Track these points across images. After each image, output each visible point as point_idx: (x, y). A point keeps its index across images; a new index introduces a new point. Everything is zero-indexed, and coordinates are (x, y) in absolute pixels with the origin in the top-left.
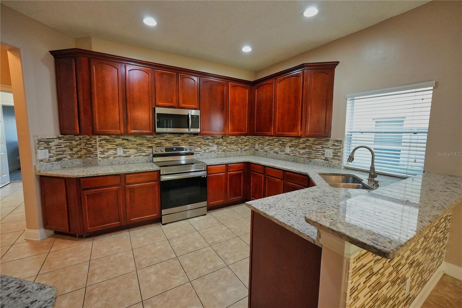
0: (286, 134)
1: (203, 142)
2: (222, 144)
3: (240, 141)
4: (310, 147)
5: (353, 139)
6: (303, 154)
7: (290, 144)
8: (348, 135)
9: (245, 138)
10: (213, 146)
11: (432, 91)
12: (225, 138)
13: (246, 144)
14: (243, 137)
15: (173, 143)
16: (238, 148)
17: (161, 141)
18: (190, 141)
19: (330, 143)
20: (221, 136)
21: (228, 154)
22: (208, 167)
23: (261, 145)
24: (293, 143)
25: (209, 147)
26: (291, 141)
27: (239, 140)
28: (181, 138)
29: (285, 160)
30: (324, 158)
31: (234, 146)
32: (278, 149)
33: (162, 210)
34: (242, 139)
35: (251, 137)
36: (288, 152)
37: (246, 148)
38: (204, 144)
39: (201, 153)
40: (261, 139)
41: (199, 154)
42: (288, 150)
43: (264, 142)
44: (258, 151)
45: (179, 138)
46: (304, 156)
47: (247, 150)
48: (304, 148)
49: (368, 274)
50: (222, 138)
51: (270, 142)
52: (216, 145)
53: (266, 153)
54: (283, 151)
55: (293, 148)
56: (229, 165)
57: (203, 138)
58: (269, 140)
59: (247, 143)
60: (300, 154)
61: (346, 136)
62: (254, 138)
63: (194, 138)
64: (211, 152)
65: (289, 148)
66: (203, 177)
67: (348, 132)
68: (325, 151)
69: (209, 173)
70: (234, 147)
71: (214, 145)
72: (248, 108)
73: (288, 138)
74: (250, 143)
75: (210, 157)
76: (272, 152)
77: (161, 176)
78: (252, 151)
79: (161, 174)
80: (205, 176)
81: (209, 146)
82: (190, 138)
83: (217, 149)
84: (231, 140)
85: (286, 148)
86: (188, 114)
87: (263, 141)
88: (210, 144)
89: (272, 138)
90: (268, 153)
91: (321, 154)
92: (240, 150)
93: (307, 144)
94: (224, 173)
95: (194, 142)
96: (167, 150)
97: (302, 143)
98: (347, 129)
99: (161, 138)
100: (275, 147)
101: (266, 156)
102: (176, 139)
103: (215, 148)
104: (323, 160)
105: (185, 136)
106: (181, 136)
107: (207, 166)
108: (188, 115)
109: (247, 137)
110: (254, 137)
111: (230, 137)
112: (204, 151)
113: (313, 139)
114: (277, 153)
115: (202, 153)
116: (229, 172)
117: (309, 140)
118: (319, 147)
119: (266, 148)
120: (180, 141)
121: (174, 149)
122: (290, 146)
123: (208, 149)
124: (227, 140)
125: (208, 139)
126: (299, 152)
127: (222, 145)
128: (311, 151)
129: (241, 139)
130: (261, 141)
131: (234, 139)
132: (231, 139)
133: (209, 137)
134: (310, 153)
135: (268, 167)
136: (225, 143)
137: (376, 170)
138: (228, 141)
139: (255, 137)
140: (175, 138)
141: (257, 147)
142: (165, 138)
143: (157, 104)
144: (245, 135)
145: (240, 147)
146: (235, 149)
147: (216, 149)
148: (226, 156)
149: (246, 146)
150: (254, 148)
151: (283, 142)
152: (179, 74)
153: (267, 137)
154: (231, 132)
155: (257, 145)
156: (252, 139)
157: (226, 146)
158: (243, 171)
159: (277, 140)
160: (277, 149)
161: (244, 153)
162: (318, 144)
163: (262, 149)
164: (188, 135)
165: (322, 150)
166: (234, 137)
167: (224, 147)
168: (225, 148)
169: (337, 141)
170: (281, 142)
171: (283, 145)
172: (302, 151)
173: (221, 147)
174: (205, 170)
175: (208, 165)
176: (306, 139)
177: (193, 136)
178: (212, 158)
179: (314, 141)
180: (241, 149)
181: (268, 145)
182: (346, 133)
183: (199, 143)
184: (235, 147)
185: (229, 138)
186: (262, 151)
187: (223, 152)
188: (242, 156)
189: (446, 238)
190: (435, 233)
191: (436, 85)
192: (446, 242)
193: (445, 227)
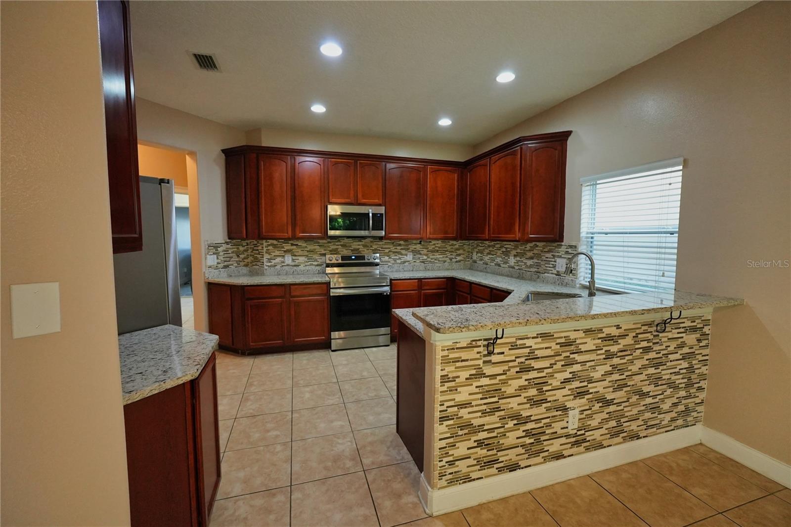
0: (502, 237)
1: (393, 249)
2: (421, 252)
3: (449, 248)
4: (538, 256)
5: (595, 243)
6: (531, 266)
7: (514, 252)
8: (587, 238)
9: (457, 244)
10: (406, 255)
11: (681, 172)
12: (426, 244)
13: (459, 252)
14: (454, 242)
15: (352, 250)
16: (446, 259)
17: (337, 247)
18: (375, 247)
19: (563, 249)
20: (418, 242)
21: (429, 266)
22: (393, 281)
23: (479, 255)
24: (519, 251)
25: (400, 256)
26: (516, 247)
27: (447, 246)
28: (363, 243)
29: (508, 276)
30: (556, 273)
31: (439, 255)
32: (500, 259)
33: (332, 333)
34: (452, 245)
35: (466, 241)
36: (512, 264)
37: (459, 258)
38: (394, 252)
39: (390, 264)
40: (480, 245)
41: (387, 265)
42: (512, 261)
43: (484, 249)
44: (476, 263)
45: (360, 243)
46: (531, 270)
47: (460, 261)
48: (532, 258)
50: (420, 243)
51: (491, 249)
52: (411, 253)
53: (485, 266)
54: (506, 263)
55: (518, 259)
56: (423, 280)
57: (393, 243)
58: (489, 246)
59: (461, 252)
60: (527, 266)
61: (584, 239)
62: (472, 243)
63: (381, 243)
64: (405, 262)
65: (513, 257)
66: (385, 294)
67: (587, 233)
68: (556, 262)
69: (393, 290)
70: (438, 256)
71: (409, 253)
72: (457, 200)
73: (512, 243)
74: (464, 250)
75: (402, 270)
76: (493, 264)
77: (331, 290)
78: (469, 263)
79: (331, 287)
80: (388, 294)
81: (402, 255)
82: (375, 243)
83: (413, 258)
84: (434, 247)
85: (511, 257)
86: (368, 212)
87: (482, 248)
88: (403, 252)
89: (493, 243)
90: (488, 266)
91: (551, 266)
92: (449, 261)
93: (535, 252)
94: (417, 292)
95: (380, 248)
96: (343, 258)
97: (530, 250)
98: (585, 228)
99: (337, 243)
100: (496, 257)
101: (485, 271)
102: (356, 245)
103: (410, 257)
104: (555, 276)
105: (368, 240)
106: (362, 240)
107: (391, 280)
108: (369, 214)
109: (460, 241)
110: (471, 242)
111: (433, 242)
112: (393, 262)
113: (543, 244)
114: (499, 265)
115: (391, 264)
116: (424, 290)
117: (537, 246)
118: (549, 255)
119: (486, 258)
120: (361, 247)
121: (353, 257)
122: (515, 256)
123: (400, 259)
124: (428, 246)
125: (400, 245)
126: (525, 263)
127: (420, 254)
128: (540, 261)
129: (450, 245)
130: (480, 248)
131: (439, 245)
132: (434, 244)
133: (402, 242)
134: (538, 265)
135: (473, 283)
136: (425, 251)
138: (430, 248)
139: (473, 241)
140: (355, 243)
141: (475, 257)
142: (342, 243)
143: (330, 201)
144: (455, 239)
145: (449, 257)
146: (440, 259)
147: (411, 259)
148: (426, 269)
149: (459, 255)
150: (471, 258)
151: (506, 248)
152: (358, 162)
153: (487, 242)
154: (431, 236)
155: (475, 253)
156: (469, 245)
157: (426, 255)
158: (445, 290)
159: (498, 246)
160: (499, 260)
161: (455, 266)
162: (549, 251)
163: (481, 260)
164: (372, 240)
165: (553, 260)
166: (440, 242)
167: (424, 256)
168: (425, 257)
169: (571, 247)
170: (504, 250)
171: (507, 253)
172: (529, 262)
173: (420, 256)
174: (388, 286)
175: (393, 278)
176: (534, 243)
177: (378, 240)
178: (405, 271)
179: (544, 247)
180: (451, 259)
181: (489, 254)
182: (583, 235)
183: (387, 251)
184: (441, 256)
185: (431, 244)
186: (481, 262)
187: (423, 264)
188: (452, 270)
189: (700, 389)
190: (652, 371)
191: (685, 164)
192: (702, 395)
193: (691, 369)
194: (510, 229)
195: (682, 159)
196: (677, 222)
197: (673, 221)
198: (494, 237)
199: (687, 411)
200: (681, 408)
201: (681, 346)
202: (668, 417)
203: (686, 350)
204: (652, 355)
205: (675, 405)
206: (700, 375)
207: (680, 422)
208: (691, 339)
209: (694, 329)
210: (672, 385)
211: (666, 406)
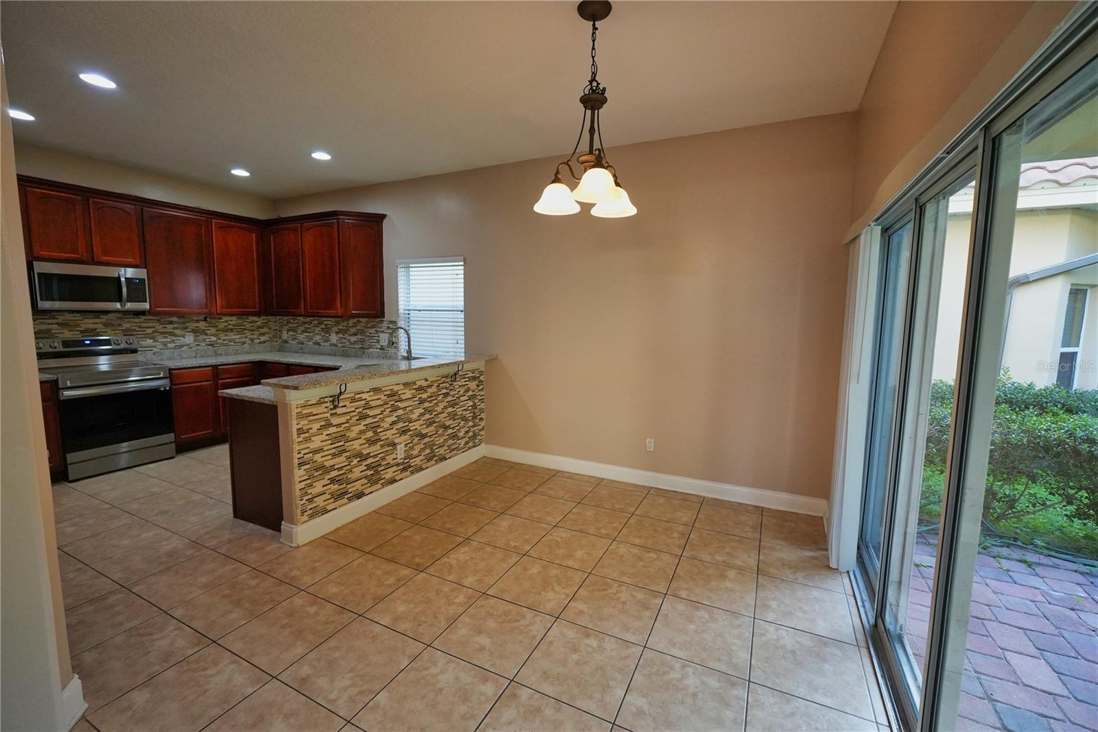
0: (322, 313)
1: (159, 328)
2: (206, 331)
3: (248, 326)
4: (362, 332)
5: (411, 319)
6: (355, 343)
7: (335, 329)
8: (405, 314)
9: (259, 321)
10: (184, 336)
11: (463, 265)
12: (214, 321)
13: (262, 331)
14: (256, 319)
15: (82, 332)
16: (245, 340)
17: (50, 327)
18: (126, 326)
19: (385, 324)
20: (202, 317)
21: (222, 350)
22: (173, 372)
23: (291, 333)
24: (340, 327)
25: (174, 338)
26: (337, 324)
27: (245, 323)
28: (103, 320)
29: (330, 355)
30: (380, 347)
31: (235, 335)
32: (320, 337)
33: (68, 455)
34: (253, 322)
35: (272, 317)
36: (335, 342)
37: (263, 338)
38: (161, 333)
39: (155, 350)
40: (292, 321)
41: (152, 352)
42: (334, 338)
43: (297, 326)
44: (287, 343)
45: (98, 321)
46: (356, 346)
47: (264, 342)
48: (355, 334)
49: (323, 423)
50: (205, 319)
51: (307, 326)
52: (192, 334)
53: (300, 346)
54: (327, 341)
55: (341, 335)
56: (220, 367)
57: (159, 321)
58: (305, 323)
59: (265, 330)
60: (351, 343)
61: (402, 315)
62: (280, 319)
63: (137, 320)
64: (181, 346)
65: (335, 335)
66: (162, 389)
67: (405, 310)
68: (379, 337)
69: (173, 383)
70: (234, 337)
71: (187, 334)
72: (258, 266)
73: (332, 319)
74: (270, 328)
75: (179, 357)
76: (311, 343)
77: (61, 391)
78: (277, 343)
79: (60, 387)
80: (168, 388)
81: (177, 336)
82: (126, 320)
83: (195, 341)
84: (226, 324)
85: (332, 335)
86: (117, 275)
87: (295, 325)
88: (178, 332)
89: (308, 319)
90: (305, 345)
91: (375, 341)
92: (250, 342)
93: (359, 328)
94: (211, 382)
95: (137, 329)
96: (66, 343)
97: (353, 327)
98: (402, 306)
99: (50, 321)
100: (314, 335)
101: (301, 351)
102: (89, 323)
103: (189, 339)
104: (379, 350)
105: (111, 316)
106: (101, 317)
107: (170, 370)
108: (119, 278)
109: (263, 317)
110: (278, 318)
111: (225, 318)
112: (162, 346)
113: (365, 320)
114: (319, 344)
115: (158, 350)
116: (221, 379)
117: (360, 322)
118: (372, 331)
119: (302, 337)
120: (101, 326)
121: (88, 342)
122: (337, 333)
123: (173, 341)
124: (217, 324)
125: (171, 323)
126: (349, 340)
127: (206, 334)
128: (364, 337)
129: (250, 323)
130: (291, 325)
131: (234, 323)
132: (227, 321)
133: (174, 319)
134: (362, 341)
135: (292, 365)
136: (213, 330)
137: (413, 356)
138: (220, 327)
139: (281, 317)
140: (86, 321)
141: (285, 336)
142: (59, 321)
143: (36, 255)
144: (258, 314)
145: (249, 337)
146: (237, 340)
147: (192, 342)
148: (216, 354)
149: (264, 334)
150: (280, 338)
151: (326, 325)
152: (91, 200)
153: (301, 318)
154: (224, 310)
155: (286, 332)
156: (276, 322)
157: (214, 335)
158: (252, 378)
159: (316, 322)
160: (318, 338)
161: (258, 348)
162: (372, 327)
163: (295, 339)
164: (120, 315)
165: (376, 335)
166: (234, 318)
167: (212, 337)
168: (214, 339)
169: (392, 322)
170: (323, 326)
171: (327, 330)
172: (353, 339)
173: (205, 337)
174: (166, 378)
175: (173, 367)
176: (357, 319)
177: (132, 316)
178: (182, 358)
179: (367, 322)
180: (252, 340)
181: (303, 331)
182: (401, 311)
183: (150, 331)
184: (238, 337)
185: (220, 321)
186: (295, 342)
187: (211, 347)
188: (254, 353)
189: (481, 419)
190: (450, 410)
191: (465, 260)
192: (482, 424)
193: (474, 406)
194: (330, 304)
195: (462, 258)
196: (463, 303)
197: (460, 303)
198: (311, 313)
199: (475, 435)
200: (471, 434)
201: (467, 391)
202: (463, 441)
203: (470, 393)
204: (450, 398)
205: (467, 432)
206: (481, 409)
207: (471, 444)
208: (473, 385)
209: (474, 378)
210: (464, 419)
211: (461, 434)
